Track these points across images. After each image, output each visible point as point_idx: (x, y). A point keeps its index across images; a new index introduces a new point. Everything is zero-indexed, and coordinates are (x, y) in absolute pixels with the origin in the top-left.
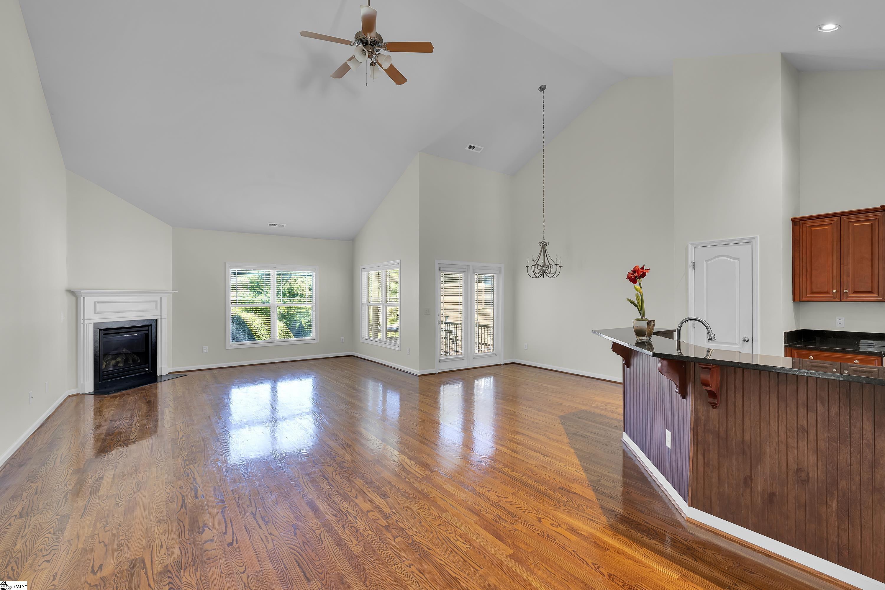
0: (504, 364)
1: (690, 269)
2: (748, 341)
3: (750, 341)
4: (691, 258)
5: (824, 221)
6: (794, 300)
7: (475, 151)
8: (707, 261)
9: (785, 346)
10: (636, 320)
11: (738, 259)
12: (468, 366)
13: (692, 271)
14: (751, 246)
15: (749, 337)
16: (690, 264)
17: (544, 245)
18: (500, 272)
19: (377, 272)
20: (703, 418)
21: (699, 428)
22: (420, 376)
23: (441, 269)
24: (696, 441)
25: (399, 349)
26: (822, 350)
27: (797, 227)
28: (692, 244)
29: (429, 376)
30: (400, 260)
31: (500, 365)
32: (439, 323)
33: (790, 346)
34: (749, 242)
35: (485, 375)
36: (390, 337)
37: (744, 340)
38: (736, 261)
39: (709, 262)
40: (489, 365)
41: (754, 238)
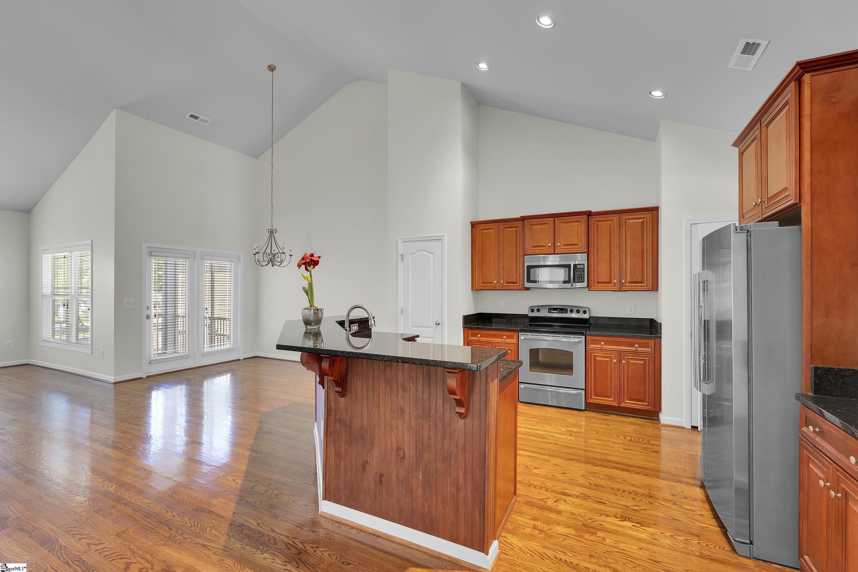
0: (244, 359)
1: (400, 261)
2: (439, 324)
3: (441, 324)
4: (401, 252)
5: (490, 226)
6: (472, 289)
7: (198, 121)
8: (412, 254)
9: (464, 327)
10: (305, 309)
11: (433, 253)
12: (194, 365)
13: (401, 263)
14: (441, 242)
15: (440, 321)
16: (400, 257)
17: (272, 232)
18: (239, 260)
19: (63, 254)
20: (334, 407)
21: (331, 417)
22: (115, 383)
23: (153, 254)
24: (328, 432)
25: (90, 352)
26: (485, 329)
27: (474, 229)
28: (401, 239)
29: (130, 382)
30: (92, 241)
31: (239, 360)
32: (148, 317)
33: (466, 327)
34: (439, 239)
35: (220, 373)
36: (83, 337)
37: (436, 324)
38: (431, 255)
39: (413, 256)
40: (224, 361)
41: (443, 236)
